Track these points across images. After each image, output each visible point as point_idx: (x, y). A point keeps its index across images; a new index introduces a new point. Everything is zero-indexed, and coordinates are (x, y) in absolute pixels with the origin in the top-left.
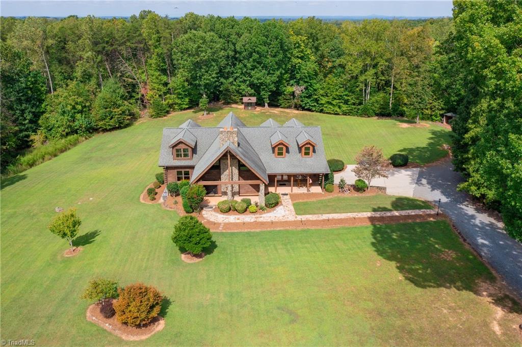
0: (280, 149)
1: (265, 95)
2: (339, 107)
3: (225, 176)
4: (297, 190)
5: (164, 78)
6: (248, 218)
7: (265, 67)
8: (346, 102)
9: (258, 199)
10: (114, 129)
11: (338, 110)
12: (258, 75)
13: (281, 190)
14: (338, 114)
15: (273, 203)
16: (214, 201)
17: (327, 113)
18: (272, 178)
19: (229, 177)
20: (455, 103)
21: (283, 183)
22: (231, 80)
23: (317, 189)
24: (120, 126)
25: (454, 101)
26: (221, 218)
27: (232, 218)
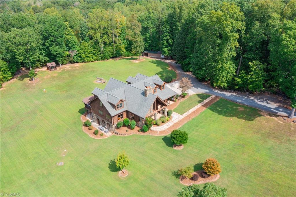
2: (92, 58)
8: (94, 54)
11: (92, 59)
14: (93, 61)
17: (87, 62)
20: (147, 47)
25: (147, 46)
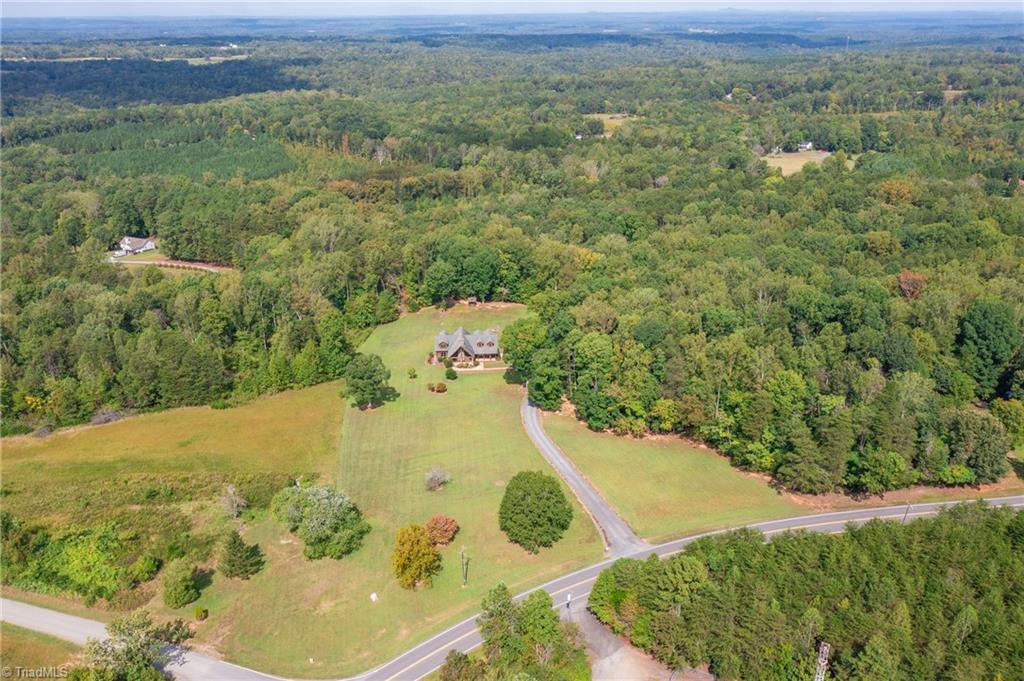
0: (480, 345)
1: (482, 296)
3: (460, 355)
4: (487, 360)
5: (416, 286)
6: (467, 369)
7: (482, 280)
9: (471, 363)
10: (389, 322)
12: (478, 285)
13: (480, 360)
15: (477, 364)
16: (456, 364)
18: (476, 356)
19: (461, 355)
21: (481, 357)
22: (460, 284)
23: (494, 359)
24: (393, 320)
26: (459, 370)
27: (462, 369)
